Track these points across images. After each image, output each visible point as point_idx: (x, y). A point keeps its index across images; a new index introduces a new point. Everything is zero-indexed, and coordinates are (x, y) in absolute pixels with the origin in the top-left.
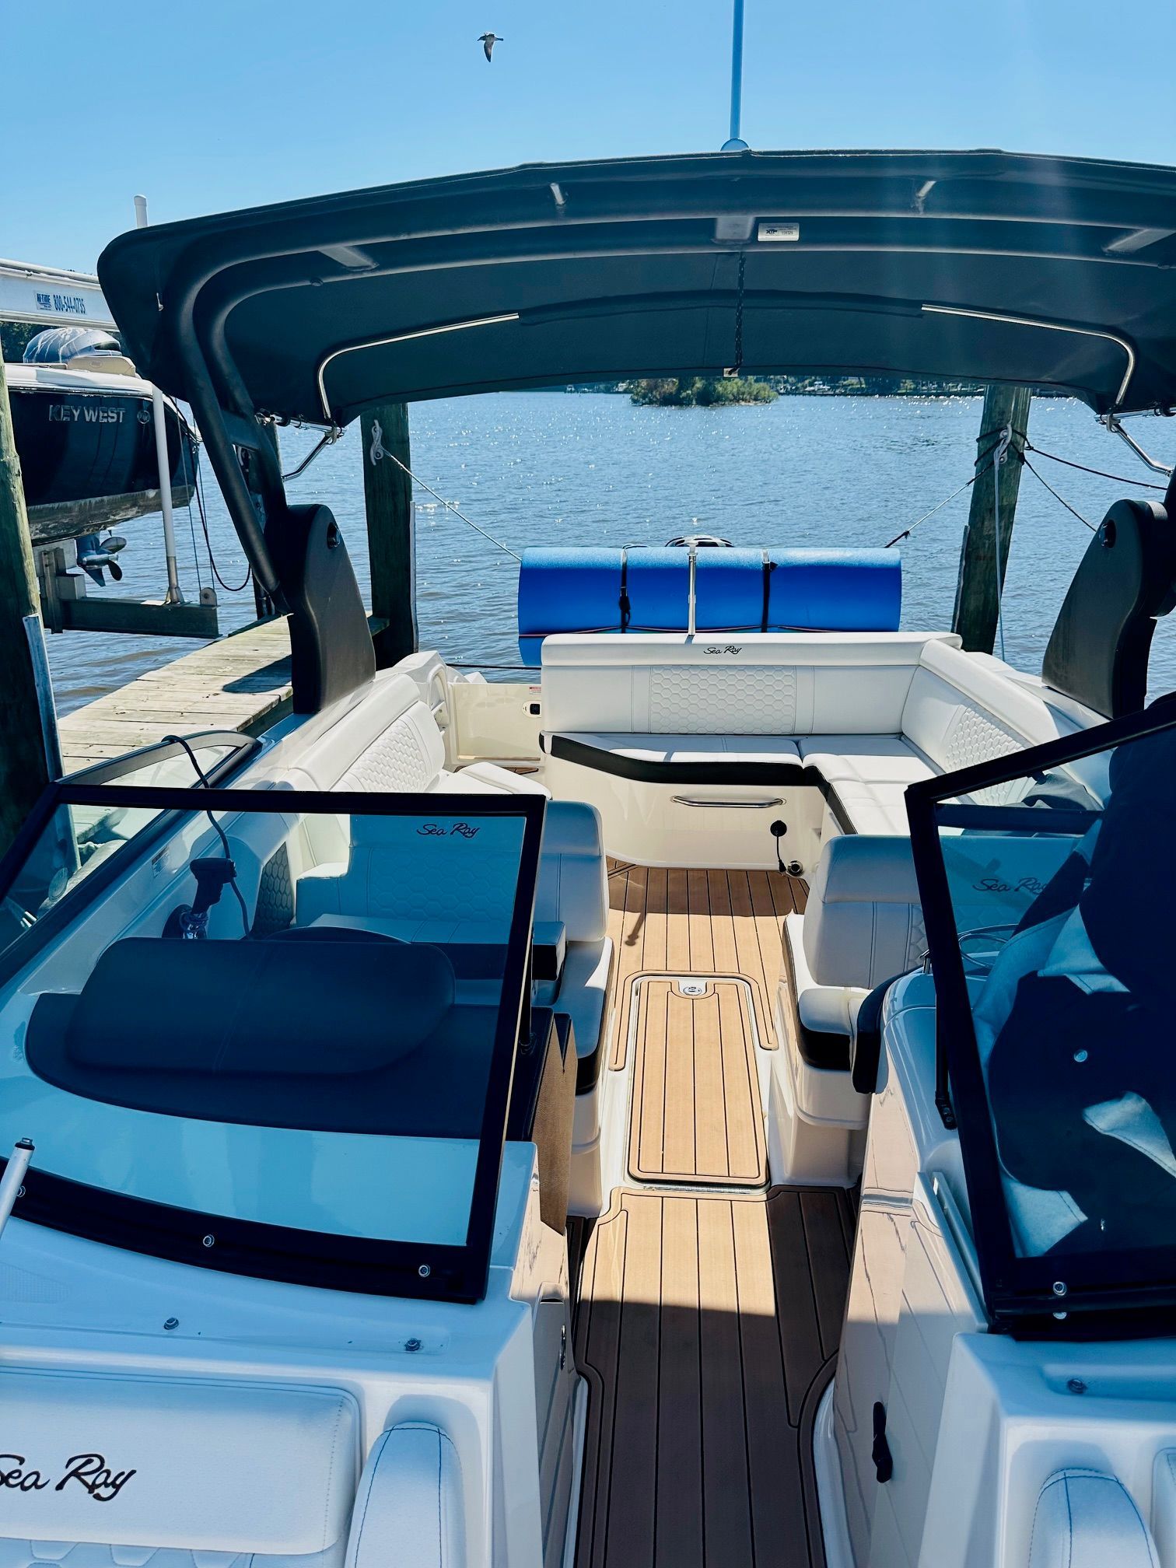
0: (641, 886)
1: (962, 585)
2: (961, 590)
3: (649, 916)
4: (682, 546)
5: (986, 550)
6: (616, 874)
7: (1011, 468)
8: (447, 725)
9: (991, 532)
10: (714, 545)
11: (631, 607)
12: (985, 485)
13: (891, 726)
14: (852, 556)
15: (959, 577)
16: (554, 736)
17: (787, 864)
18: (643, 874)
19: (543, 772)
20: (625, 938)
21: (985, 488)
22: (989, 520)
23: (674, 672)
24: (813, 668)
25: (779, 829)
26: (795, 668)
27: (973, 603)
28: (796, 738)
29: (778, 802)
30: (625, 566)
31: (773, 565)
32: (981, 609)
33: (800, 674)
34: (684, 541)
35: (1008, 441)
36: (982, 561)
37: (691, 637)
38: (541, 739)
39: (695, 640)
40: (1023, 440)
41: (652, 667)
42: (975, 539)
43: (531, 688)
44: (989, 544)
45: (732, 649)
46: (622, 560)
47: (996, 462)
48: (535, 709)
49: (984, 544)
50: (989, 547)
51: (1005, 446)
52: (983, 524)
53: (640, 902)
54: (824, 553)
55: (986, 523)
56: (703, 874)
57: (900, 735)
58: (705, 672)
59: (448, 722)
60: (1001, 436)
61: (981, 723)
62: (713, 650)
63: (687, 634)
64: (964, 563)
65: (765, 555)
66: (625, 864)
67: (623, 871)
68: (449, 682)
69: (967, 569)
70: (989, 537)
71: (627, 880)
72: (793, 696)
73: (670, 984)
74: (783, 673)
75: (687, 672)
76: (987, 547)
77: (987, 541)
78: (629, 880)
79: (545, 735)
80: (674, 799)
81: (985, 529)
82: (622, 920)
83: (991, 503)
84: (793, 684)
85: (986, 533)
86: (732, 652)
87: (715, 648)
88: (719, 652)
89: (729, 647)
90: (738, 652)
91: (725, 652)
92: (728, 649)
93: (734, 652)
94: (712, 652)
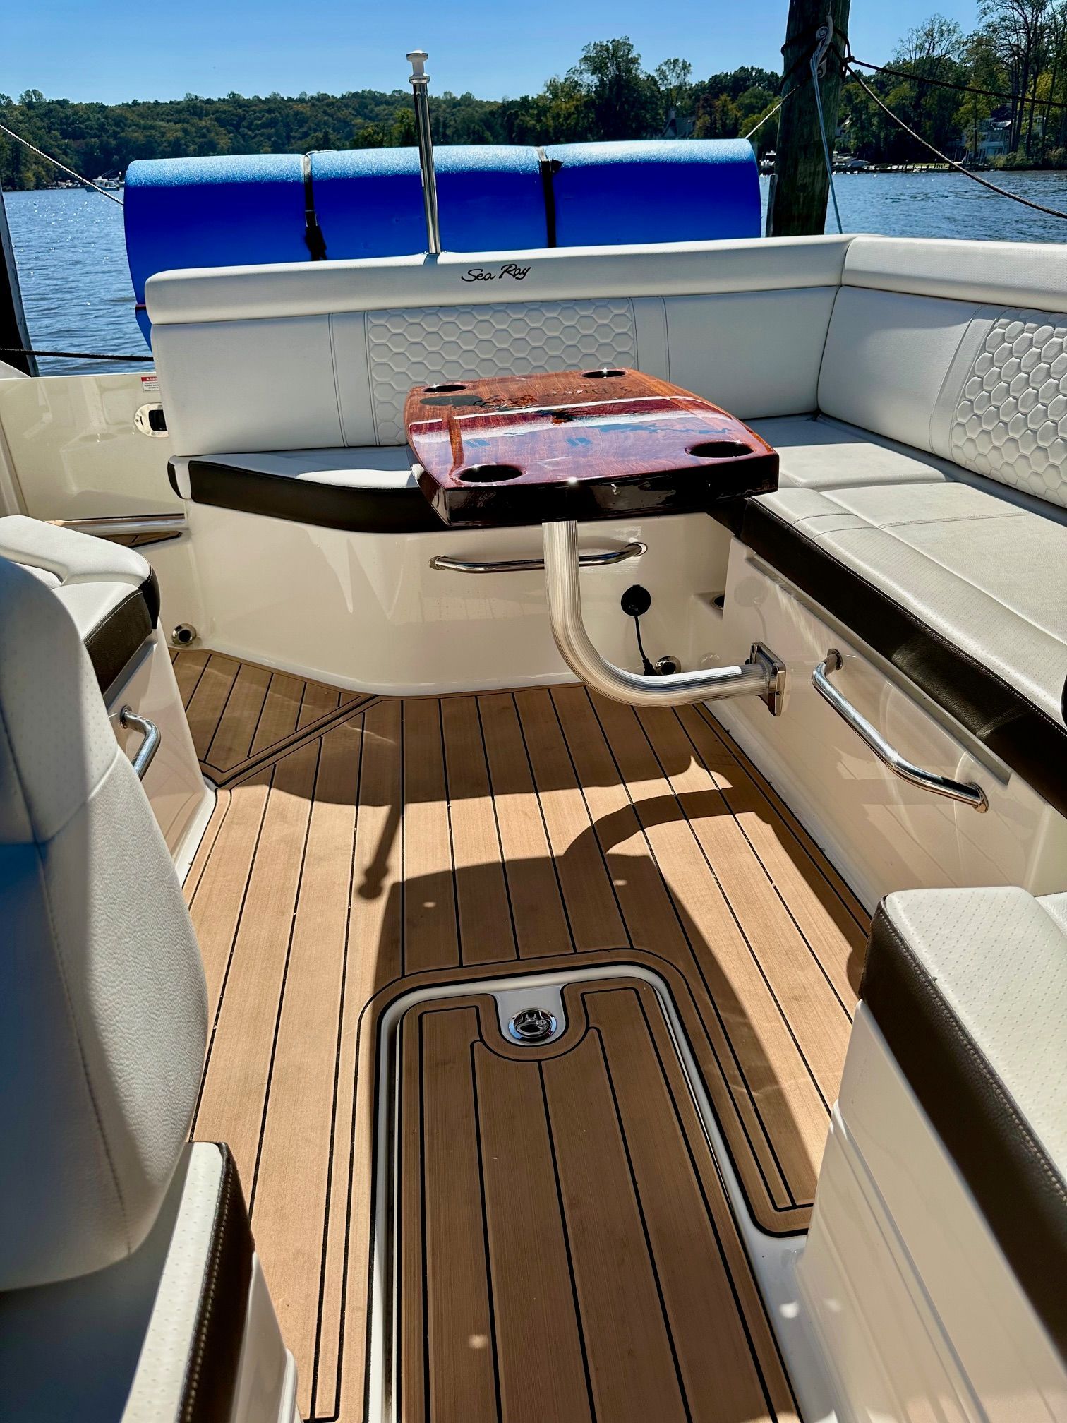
0: (390, 741)
3: (411, 810)
5: (800, 207)
6: (340, 720)
7: (830, 85)
9: (807, 180)
13: (799, 397)
16: (190, 462)
18: (392, 714)
19: (189, 537)
20: (358, 879)
21: (797, 116)
22: (804, 162)
23: (411, 321)
24: (663, 298)
25: (637, 601)
26: (630, 301)
29: (634, 549)
30: (309, 178)
31: (555, 164)
33: (640, 310)
35: (828, 42)
36: (796, 223)
37: (433, 257)
38: (171, 470)
39: (440, 261)
40: (843, 42)
41: (365, 314)
42: (784, 192)
43: (144, 379)
44: (805, 198)
45: (512, 269)
46: (304, 172)
47: (815, 72)
48: (157, 420)
49: (798, 197)
50: (804, 203)
51: (825, 50)
52: (796, 168)
55: (799, 168)
56: (508, 700)
58: (467, 317)
60: (818, 36)
62: (478, 274)
63: (426, 254)
66: (357, 695)
67: (351, 714)
70: (804, 187)
71: (361, 730)
72: (632, 352)
73: (474, 1009)
74: (609, 309)
75: (435, 317)
76: (801, 203)
77: (802, 194)
78: (365, 731)
79: (178, 462)
80: (436, 563)
81: (799, 176)
82: (354, 829)
83: (805, 137)
84: (629, 330)
85: (801, 182)
86: (514, 275)
87: (482, 270)
88: (490, 277)
89: (507, 267)
90: (525, 274)
91: (501, 277)
92: (506, 271)
93: (518, 276)
94: (476, 278)
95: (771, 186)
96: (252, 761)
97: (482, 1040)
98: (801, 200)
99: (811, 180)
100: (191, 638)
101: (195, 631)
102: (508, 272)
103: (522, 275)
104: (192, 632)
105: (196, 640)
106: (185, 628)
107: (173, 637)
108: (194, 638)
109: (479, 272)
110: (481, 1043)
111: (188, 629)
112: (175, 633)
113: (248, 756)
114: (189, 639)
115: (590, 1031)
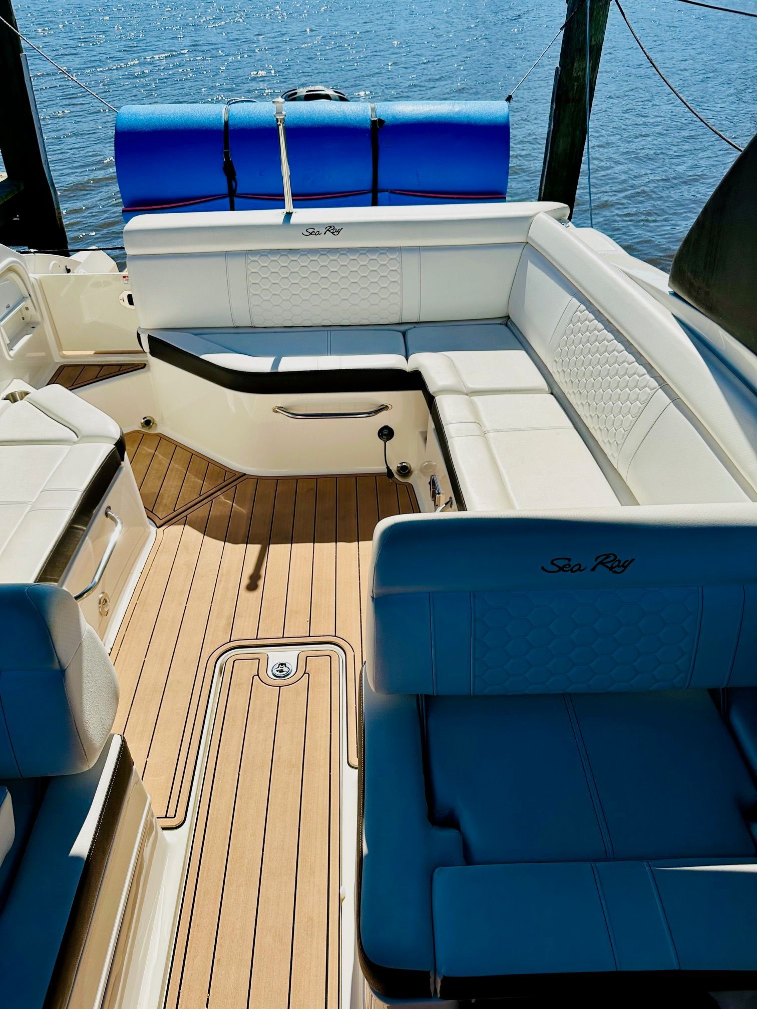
0: (246, 511)
1: (552, 128)
2: (551, 133)
4: (294, 100)
5: (574, 92)
6: (219, 493)
7: (600, 4)
8: (38, 323)
9: (580, 74)
10: (327, 97)
11: (237, 173)
12: (576, 23)
14: (459, 111)
15: (550, 120)
16: (148, 334)
17: (394, 468)
18: (251, 487)
19: (149, 369)
21: (576, 26)
22: (579, 60)
23: (272, 258)
24: (419, 249)
25: (386, 433)
26: (400, 249)
27: (562, 145)
28: (403, 328)
29: (384, 408)
30: (226, 124)
31: (381, 121)
32: (568, 151)
33: (406, 256)
34: (296, 93)
36: (571, 104)
37: (289, 215)
38: (138, 335)
39: (294, 220)
41: (246, 253)
42: (564, 80)
44: (578, 86)
45: (333, 229)
46: (224, 117)
48: (132, 300)
49: (573, 85)
50: (577, 90)
52: (573, 65)
53: (243, 531)
54: (432, 108)
55: (575, 64)
56: (313, 484)
57: (507, 321)
58: (305, 258)
59: (40, 319)
61: (595, 329)
62: (311, 231)
63: (284, 211)
64: (554, 106)
65: (373, 110)
66: (235, 473)
67: (231, 485)
68: (31, 275)
69: (557, 112)
70: (578, 78)
71: (232, 503)
72: (399, 282)
73: (258, 660)
74: (387, 256)
75: (286, 257)
76: (575, 89)
77: (576, 83)
78: (234, 504)
79: (142, 333)
80: (277, 410)
81: (574, 70)
82: (220, 560)
83: (581, 43)
84: (398, 268)
85: (575, 75)
86: (333, 233)
87: (314, 229)
88: (319, 234)
89: (329, 228)
90: (339, 232)
91: (325, 234)
92: (328, 230)
93: (335, 233)
94: (311, 234)
95: (556, 75)
96: (176, 513)
97: (258, 675)
98: (575, 87)
99: (583, 73)
100: (151, 424)
101: (154, 419)
102: (329, 231)
103: (337, 233)
104: (152, 422)
105: (154, 424)
106: (148, 418)
107: (142, 423)
108: (153, 423)
109: (313, 230)
110: (257, 676)
111: (149, 419)
112: (143, 421)
113: (174, 510)
114: (150, 424)
115: (306, 674)
